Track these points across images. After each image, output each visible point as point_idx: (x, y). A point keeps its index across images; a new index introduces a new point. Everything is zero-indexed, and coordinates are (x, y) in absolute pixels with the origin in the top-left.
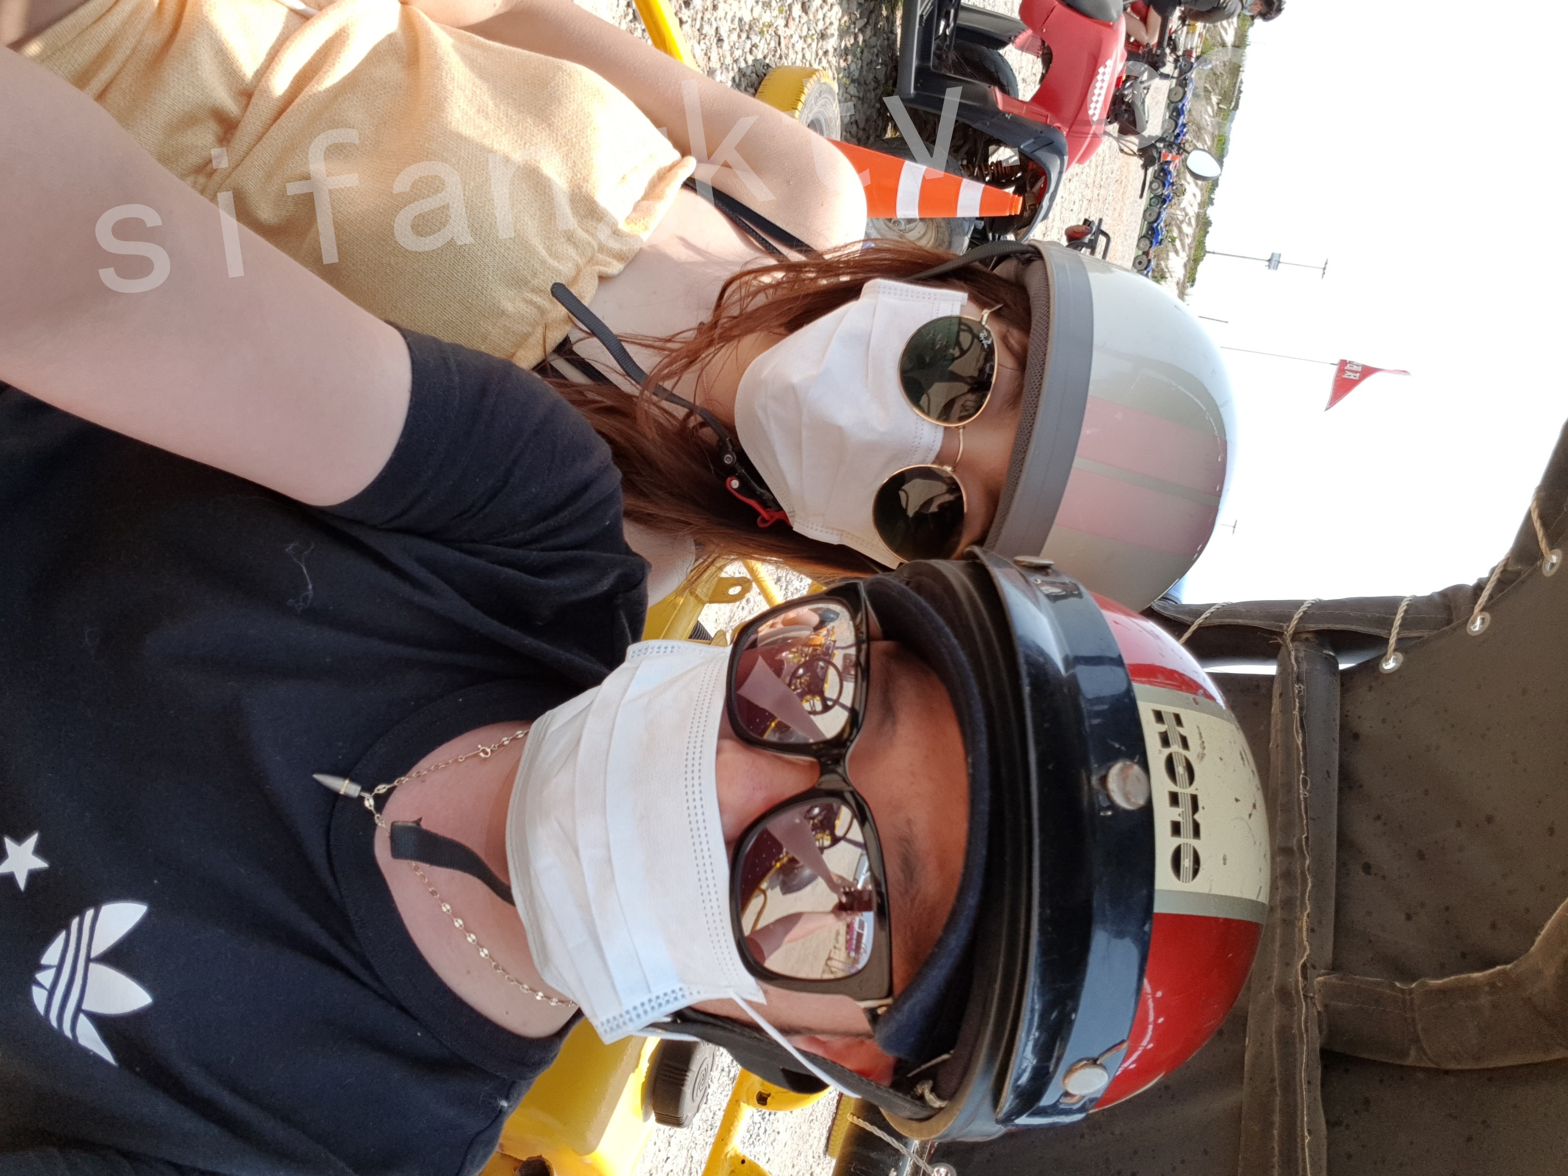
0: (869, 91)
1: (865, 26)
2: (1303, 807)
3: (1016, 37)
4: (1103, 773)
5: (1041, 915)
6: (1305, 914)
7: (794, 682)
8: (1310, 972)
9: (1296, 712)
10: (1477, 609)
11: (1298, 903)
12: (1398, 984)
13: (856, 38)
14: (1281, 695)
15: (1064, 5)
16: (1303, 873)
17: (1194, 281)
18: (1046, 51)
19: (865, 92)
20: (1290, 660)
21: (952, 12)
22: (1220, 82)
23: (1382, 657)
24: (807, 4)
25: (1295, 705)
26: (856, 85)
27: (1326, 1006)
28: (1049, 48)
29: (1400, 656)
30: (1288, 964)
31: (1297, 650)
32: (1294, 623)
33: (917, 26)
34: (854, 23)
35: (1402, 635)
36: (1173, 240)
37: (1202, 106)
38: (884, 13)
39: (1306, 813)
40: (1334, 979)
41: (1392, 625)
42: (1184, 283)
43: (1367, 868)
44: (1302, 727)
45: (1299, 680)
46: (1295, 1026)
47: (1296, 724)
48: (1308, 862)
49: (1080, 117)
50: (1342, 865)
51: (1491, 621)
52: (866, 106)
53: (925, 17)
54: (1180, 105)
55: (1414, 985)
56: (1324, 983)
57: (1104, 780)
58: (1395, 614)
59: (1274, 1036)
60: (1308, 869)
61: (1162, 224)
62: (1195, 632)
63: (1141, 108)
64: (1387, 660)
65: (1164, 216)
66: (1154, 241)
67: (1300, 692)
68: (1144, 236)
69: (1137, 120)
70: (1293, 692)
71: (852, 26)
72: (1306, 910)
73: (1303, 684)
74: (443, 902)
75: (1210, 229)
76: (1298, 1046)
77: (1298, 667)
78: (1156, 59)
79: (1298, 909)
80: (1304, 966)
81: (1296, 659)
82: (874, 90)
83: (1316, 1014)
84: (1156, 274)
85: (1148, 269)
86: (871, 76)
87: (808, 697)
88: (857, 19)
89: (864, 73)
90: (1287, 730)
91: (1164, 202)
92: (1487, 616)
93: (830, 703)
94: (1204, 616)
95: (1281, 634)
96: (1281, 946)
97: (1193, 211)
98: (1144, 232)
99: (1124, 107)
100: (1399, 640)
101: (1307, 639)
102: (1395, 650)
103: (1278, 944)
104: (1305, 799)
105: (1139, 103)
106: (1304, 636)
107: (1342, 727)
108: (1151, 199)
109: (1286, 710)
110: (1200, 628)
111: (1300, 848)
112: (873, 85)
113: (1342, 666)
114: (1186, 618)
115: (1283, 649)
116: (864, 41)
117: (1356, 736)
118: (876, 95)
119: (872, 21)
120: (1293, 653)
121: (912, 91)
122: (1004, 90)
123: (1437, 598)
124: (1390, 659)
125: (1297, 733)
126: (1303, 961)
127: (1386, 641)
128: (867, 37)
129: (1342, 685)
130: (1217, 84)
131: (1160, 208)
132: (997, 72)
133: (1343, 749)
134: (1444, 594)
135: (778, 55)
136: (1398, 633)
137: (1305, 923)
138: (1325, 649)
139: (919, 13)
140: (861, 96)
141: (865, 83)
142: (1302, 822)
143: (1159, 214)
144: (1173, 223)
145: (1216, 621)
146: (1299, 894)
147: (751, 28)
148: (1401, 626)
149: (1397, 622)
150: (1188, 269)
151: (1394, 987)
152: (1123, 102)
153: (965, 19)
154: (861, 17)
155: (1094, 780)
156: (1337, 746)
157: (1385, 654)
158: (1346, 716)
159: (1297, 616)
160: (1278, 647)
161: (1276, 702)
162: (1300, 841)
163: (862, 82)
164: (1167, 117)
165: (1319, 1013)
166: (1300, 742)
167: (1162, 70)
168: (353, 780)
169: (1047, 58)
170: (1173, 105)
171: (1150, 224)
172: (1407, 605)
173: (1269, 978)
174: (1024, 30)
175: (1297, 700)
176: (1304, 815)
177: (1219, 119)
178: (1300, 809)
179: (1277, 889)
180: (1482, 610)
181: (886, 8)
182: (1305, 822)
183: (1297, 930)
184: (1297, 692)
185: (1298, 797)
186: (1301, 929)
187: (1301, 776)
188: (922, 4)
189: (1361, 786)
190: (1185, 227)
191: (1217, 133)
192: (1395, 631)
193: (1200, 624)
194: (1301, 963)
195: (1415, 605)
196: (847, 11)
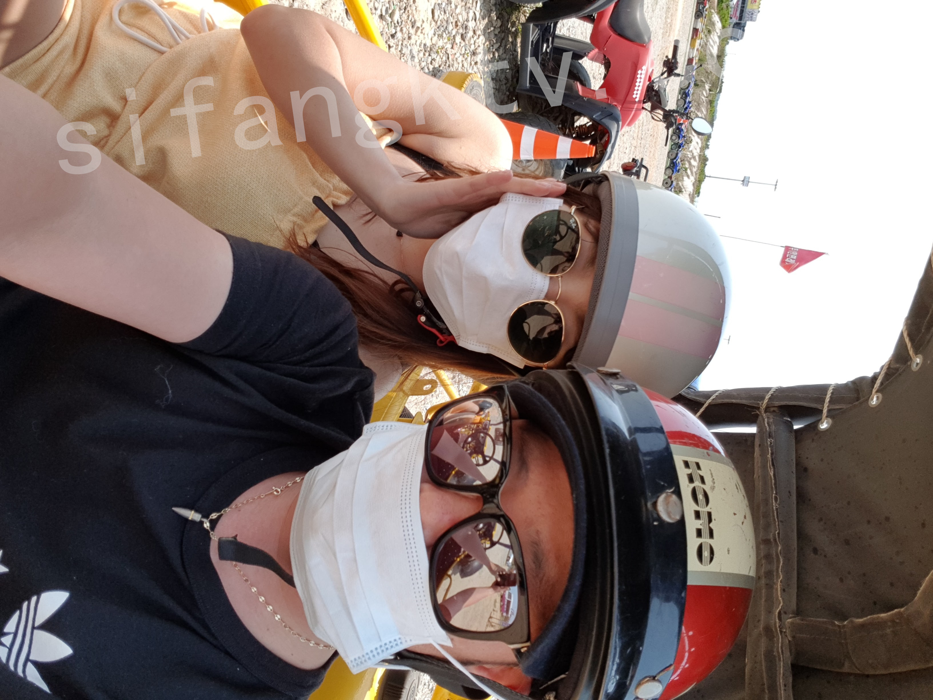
0: (502, 85)
1: (499, 47)
2: (775, 514)
3: (589, 53)
4: (654, 500)
5: (619, 589)
6: (779, 581)
7: (466, 446)
8: (783, 616)
9: (769, 456)
10: (874, 391)
11: (775, 573)
12: (836, 623)
13: (494, 54)
14: (760, 445)
15: (616, 34)
16: (777, 555)
17: (699, 193)
18: (606, 61)
19: (500, 85)
20: (764, 424)
21: (551, 39)
22: (710, 77)
23: (819, 421)
24: (464, 35)
25: (768, 452)
26: (495, 81)
27: (794, 637)
28: (608, 59)
29: (830, 420)
30: (769, 611)
31: (768, 418)
32: (766, 401)
33: (530, 47)
34: (493, 46)
35: (831, 408)
36: (686, 169)
37: (700, 91)
38: (510, 40)
39: (777, 517)
40: (797, 620)
41: (824, 402)
42: (693, 194)
43: (815, 551)
44: (773, 465)
45: (770, 436)
46: (775, 650)
47: (770, 463)
48: (780, 548)
49: (628, 99)
50: (800, 549)
51: (883, 399)
52: (501, 93)
53: (534, 42)
54: (687, 91)
55: (845, 623)
56: (792, 623)
57: (655, 504)
58: (826, 395)
59: (763, 656)
60: (780, 553)
61: (679, 160)
62: (707, 408)
63: (664, 94)
64: (822, 423)
65: (680, 155)
66: (674, 170)
67: (771, 443)
68: (669, 167)
69: (662, 100)
70: (767, 443)
71: (491, 48)
72: (780, 578)
73: (773, 438)
74: (252, 586)
75: (707, 163)
76: (777, 663)
77: (770, 428)
78: (671, 65)
79: (775, 577)
80: (780, 613)
81: (768, 423)
82: (505, 84)
83: (788, 642)
84: (676, 190)
85: (672, 187)
86: (503, 76)
87: (475, 455)
88: (494, 43)
89: (499, 75)
90: (764, 467)
91: (680, 147)
92: (881, 395)
93: (488, 459)
94: (712, 398)
95: (758, 408)
96: (766, 601)
97: (697, 153)
98: (668, 165)
99: (654, 93)
100: (829, 411)
101: (774, 411)
102: (827, 417)
103: (763, 600)
104: (777, 509)
105: (662, 91)
106: (772, 409)
107: (797, 464)
108: (672, 145)
109: (763, 454)
110: (710, 405)
111: (775, 540)
112: (504, 81)
113: (796, 427)
114: (702, 400)
115: (760, 417)
116: (499, 56)
117: (806, 470)
118: (506, 88)
119: (503, 45)
120: (766, 420)
121: (528, 85)
122: (583, 84)
123: (850, 385)
124: (824, 422)
125: (770, 468)
126: (779, 609)
127: (821, 411)
128: (500, 54)
129: (796, 438)
130: (708, 78)
131: (678, 150)
132: (578, 73)
133: (798, 478)
134: (854, 382)
135: (447, 65)
136: (828, 407)
137: (779, 586)
138: (785, 416)
139: (531, 39)
140: (498, 87)
141: (500, 80)
142: (775, 523)
143: (677, 154)
144: (686, 159)
145: (720, 401)
146: (775, 568)
147: (431, 49)
148: (830, 402)
149: (827, 400)
150: (695, 186)
151: (834, 624)
152: (653, 90)
153: (558, 43)
154: (497, 42)
155: (649, 505)
156: (795, 476)
157: (821, 419)
158: (799, 457)
159: (767, 397)
160: (757, 416)
161: (757, 449)
162: (774, 535)
163: (498, 79)
164: (679, 98)
165: (789, 641)
166: (772, 474)
167: (676, 71)
168: (197, 511)
169: (607, 65)
170: (682, 91)
171: (672, 160)
172: (833, 389)
173: (759, 621)
174: (593, 49)
175: (770, 449)
176: (776, 520)
177: (710, 98)
178: (774, 516)
179: (762, 565)
180: (877, 392)
181: (511, 37)
182: (777, 523)
183: (774, 591)
184: (769, 443)
185: (773, 508)
186: (777, 590)
187: (774, 495)
188: (532, 34)
189: (810, 500)
190: (692, 161)
191: (709, 107)
192: (826, 405)
193: (710, 403)
194: (778, 611)
195: (839, 389)
196: (488, 39)
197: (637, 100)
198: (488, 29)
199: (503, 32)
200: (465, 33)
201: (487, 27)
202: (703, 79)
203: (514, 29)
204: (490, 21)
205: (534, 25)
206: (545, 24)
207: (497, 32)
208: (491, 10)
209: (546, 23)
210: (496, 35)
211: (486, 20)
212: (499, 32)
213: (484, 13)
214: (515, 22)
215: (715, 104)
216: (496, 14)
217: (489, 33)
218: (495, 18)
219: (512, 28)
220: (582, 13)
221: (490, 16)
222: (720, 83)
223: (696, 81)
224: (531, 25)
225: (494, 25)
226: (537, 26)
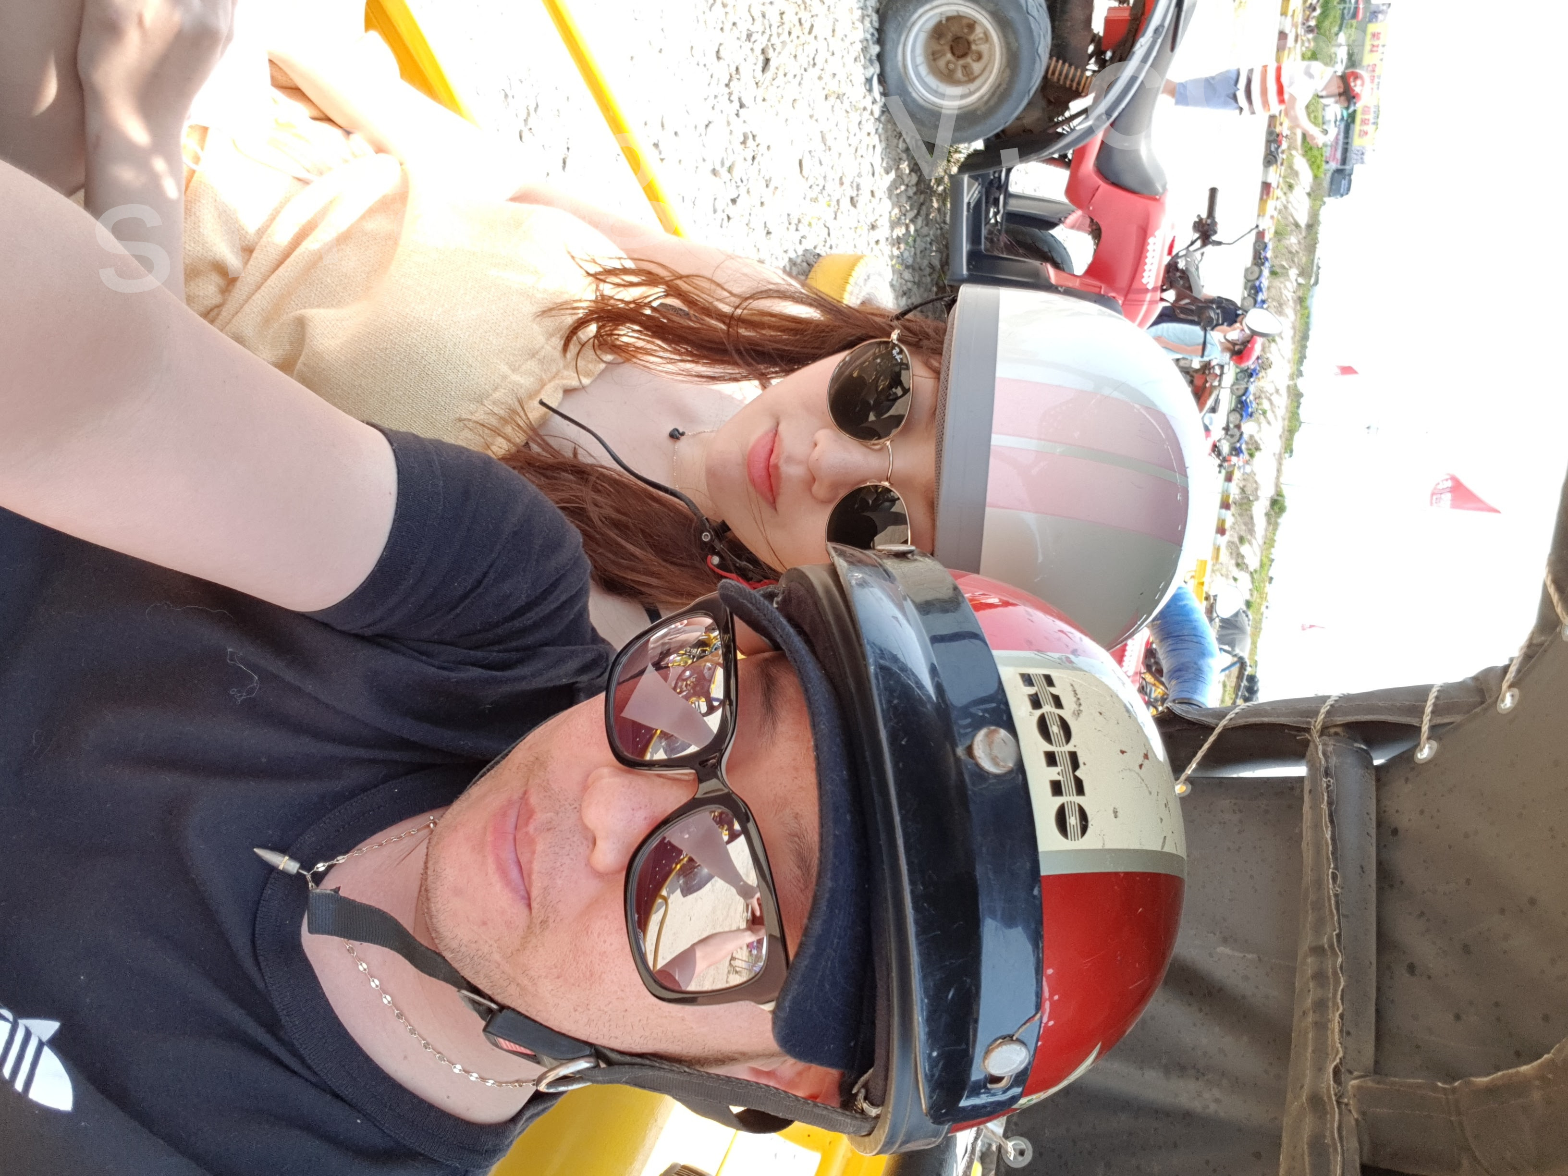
0: (925, 276)
1: (916, 217)
2: (1333, 902)
3: (1066, 218)
4: (968, 743)
6: (1337, 1014)
8: (1344, 1077)
9: (1324, 806)
10: (1505, 685)
11: (1330, 1004)
12: (1440, 1084)
13: (907, 226)
14: (1310, 791)
15: (1107, 183)
16: (1335, 973)
17: (1291, 451)
18: (1094, 227)
19: (921, 277)
20: (1317, 754)
21: (1002, 198)
22: (1296, 260)
23: (1417, 746)
24: (855, 199)
25: (1323, 799)
26: (911, 270)
27: (1363, 1114)
28: (1097, 224)
29: (1435, 744)
30: (1320, 1069)
31: (1324, 744)
32: (1321, 717)
33: (965, 213)
34: (905, 215)
35: (1435, 722)
36: (1264, 413)
37: (1281, 282)
38: (935, 205)
39: (1338, 909)
40: (1369, 1083)
41: (1423, 713)
42: (1280, 454)
43: (1412, 969)
44: (1332, 821)
45: (1327, 774)
46: (1328, 1134)
47: (1325, 818)
48: (1340, 960)
49: (1135, 286)
50: (1384, 970)
51: (1520, 696)
52: (922, 290)
53: (972, 205)
54: (1257, 283)
55: (1456, 1084)
56: (1359, 1088)
57: (969, 750)
58: (1426, 701)
59: (1306, 1147)
60: (1341, 968)
61: (1251, 397)
62: (1220, 734)
63: (1195, 274)
64: (1421, 750)
65: (1252, 389)
66: (1244, 414)
67: (1328, 786)
68: (1234, 410)
69: (1192, 285)
70: (1321, 785)
71: (903, 218)
72: (1338, 1009)
73: (1332, 778)
75: (1302, 400)
76: (1332, 1158)
77: (1327, 761)
78: (1206, 228)
79: (1330, 1011)
80: (1337, 1072)
81: (1324, 754)
82: (930, 275)
83: (1353, 1123)
84: (1250, 447)
85: (1242, 441)
86: (925, 262)
87: (694, 699)
88: (907, 211)
89: (918, 260)
90: (1317, 826)
91: (1251, 375)
92: (1516, 691)
94: (1228, 717)
95: (1308, 730)
96: (1313, 1051)
97: (1283, 383)
98: (1233, 405)
99: (1178, 274)
100: (1433, 728)
101: (1336, 734)
102: (1429, 738)
103: (1310, 1050)
104: (1336, 895)
105: (1193, 269)
106: (1332, 730)
107: (1379, 824)
109: (1315, 807)
110: (1225, 730)
111: (1331, 946)
112: (928, 270)
113: (1377, 762)
114: (1210, 721)
115: (1311, 745)
116: (916, 230)
117: (1395, 832)
118: (932, 280)
119: (923, 212)
120: (1320, 747)
121: (965, 272)
122: (1057, 266)
123: (1470, 682)
124: (1424, 747)
125: (1327, 828)
126: (1335, 1063)
127: (1418, 729)
128: (918, 227)
129: (1378, 780)
130: (1293, 261)
131: (1248, 381)
132: (1050, 251)
133: (1381, 847)
134: (1475, 679)
135: (828, 245)
136: (1430, 720)
137: (1337, 1024)
138: (1356, 741)
139: (966, 200)
140: (916, 280)
141: (921, 269)
142: (1333, 918)
143: (1246, 389)
144: (1263, 396)
145: (1241, 722)
146: (1331, 995)
147: (799, 221)
148: (1433, 712)
149: (1428, 709)
150: (1284, 439)
151: (1435, 1089)
152: (1177, 269)
153: (1015, 206)
154: (911, 209)
156: (1374, 841)
157: (1419, 744)
158: (1385, 812)
159: (1323, 710)
160: (1306, 744)
161: (1307, 797)
162: (1330, 939)
163: (917, 266)
164: (1246, 295)
165: (1357, 1120)
166: (1328, 836)
167: (1214, 238)
168: (293, 857)
169: (1096, 232)
170: (1250, 284)
171: (1239, 397)
172: (1438, 691)
173: (1302, 1087)
174: (1073, 211)
175: (1325, 794)
176: (1335, 912)
177: (1300, 293)
178: (1330, 905)
179: (1309, 991)
180: (1511, 686)
181: (937, 200)
182: (1336, 918)
183: (1329, 1032)
184: (1325, 785)
185: (1328, 892)
186: (1333, 1032)
187: (1331, 871)
188: (968, 193)
189: (1402, 882)
190: (1275, 398)
191: (1298, 307)
192: (1426, 719)
193: (1225, 726)
194: (1333, 1066)
195: (1446, 691)
196: (897, 204)
197: (1150, 287)
198: (897, 188)
199: (921, 193)
200: (857, 195)
201: (894, 186)
202: (1284, 263)
203: (941, 188)
204: (899, 177)
205: (970, 177)
206: (988, 174)
207: (911, 192)
208: (900, 159)
209: (991, 172)
210: (909, 198)
211: (892, 175)
212: (915, 194)
213: (887, 163)
214: (942, 178)
215: (1308, 302)
216: (909, 165)
217: (898, 195)
218: (907, 171)
219: (938, 185)
220: (1046, 154)
221: (898, 169)
222: (1315, 268)
223: (1273, 266)
224: (966, 178)
225: (906, 182)
226: (975, 178)
